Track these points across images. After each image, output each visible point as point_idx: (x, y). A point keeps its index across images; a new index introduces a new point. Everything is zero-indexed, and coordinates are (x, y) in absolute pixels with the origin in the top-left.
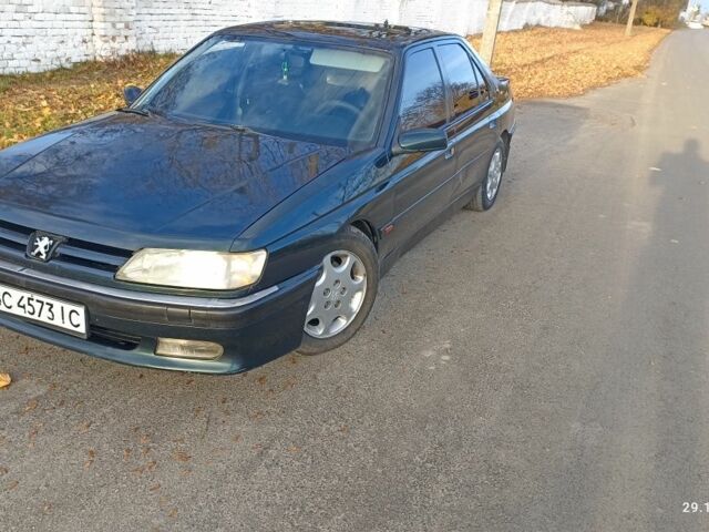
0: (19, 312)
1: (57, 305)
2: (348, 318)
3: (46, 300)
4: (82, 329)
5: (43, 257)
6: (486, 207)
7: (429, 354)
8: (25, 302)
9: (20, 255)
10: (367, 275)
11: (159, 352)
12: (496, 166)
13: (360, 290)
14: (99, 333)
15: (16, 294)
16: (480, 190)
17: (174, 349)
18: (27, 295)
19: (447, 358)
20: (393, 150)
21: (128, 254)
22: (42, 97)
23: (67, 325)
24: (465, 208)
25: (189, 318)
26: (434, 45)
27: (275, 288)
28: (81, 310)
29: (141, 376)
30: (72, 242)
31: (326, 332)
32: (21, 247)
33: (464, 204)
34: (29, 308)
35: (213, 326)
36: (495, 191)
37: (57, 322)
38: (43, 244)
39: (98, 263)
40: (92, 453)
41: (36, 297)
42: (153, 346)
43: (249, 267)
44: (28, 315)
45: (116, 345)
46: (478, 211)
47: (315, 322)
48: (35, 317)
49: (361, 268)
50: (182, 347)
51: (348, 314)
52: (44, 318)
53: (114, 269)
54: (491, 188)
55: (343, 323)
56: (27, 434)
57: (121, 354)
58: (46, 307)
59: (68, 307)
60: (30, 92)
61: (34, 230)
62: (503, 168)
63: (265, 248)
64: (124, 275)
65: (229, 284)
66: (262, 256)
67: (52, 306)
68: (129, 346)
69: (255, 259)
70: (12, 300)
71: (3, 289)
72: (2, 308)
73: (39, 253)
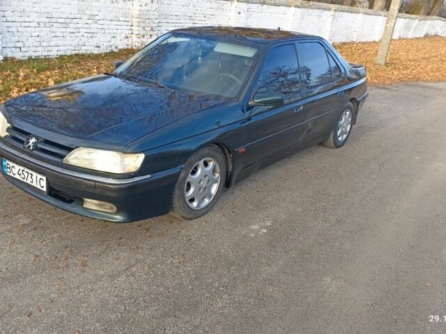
0: (17, 177)
1: (35, 174)
2: (210, 198)
3: (30, 172)
4: (45, 189)
5: (31, 148)
8: (20, 172)
9: (21, 146)
10: (221, 174)
11: (84, 206)
12: (346, 120)
14: (52, 192)
15: (17, 167)
17: (91, 204)
18: (22, 168)
19: (265, 231)
20: (249, 103)
21: (69, 149)
23: (38, 187)
25: (95, 187)
26: (296, 43)
27: (149, 176)
28: (44, 178)
30: (47, 142)
31: (198, 206)
32: (22, 142)
34: (22, 176)
37: (34, 184)
39: (57, 154)
41: (26, 170)
42: (82, 202)
43: (134, 162)
44: (22, 179)
45: (64, 200)
47: (192, 200)
48: (25, 181)
49: (218, 169)
50: (96, 205)
51: (209, 195)
52: (29, 182)
53: (62, 157)
55: (207, 201)
57: (67, 206)
58: (30, 175)
59: (39, 176)
61: (30, 134)
62: (353, 122)
63: (143, 152)
64: (68, 161)
65: (124, 169)
66: (142, 157)
67: (32, 175)
68: (70, 202)
69: (138, 157)
70: (15, 170)
71: (12, 164)
72: (11, 174)
73: (30, 146)
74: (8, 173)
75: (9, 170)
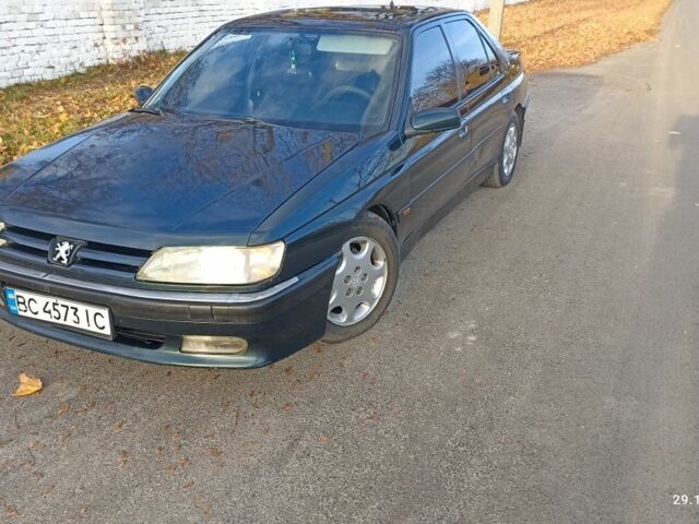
0: (43, 316)
1: (82, 308)
2: (371, 305)
3: (70, 304)
4: (107, 331)
5: (65, 262)
6: (503, 183)
7: (454, 335)
8: (50, 307)
9: (44, 261)
10: (387, 260)
11: (184, 349)
12: (512, 141)
13: (381, 275)
14: (124, 334)
15: (41, 300)
16: (497, 166)
17: (198, 346)
18: (52, 300)
19: (473, 338)
20: (406, 132)
21: (147, 254)
22: (59, 103)
23: (93, 328)
24: (483, 185)
25: (211, 314)
26: (441, 22)
27: (296, 279)
28: (105, 312)
29: (169, 373)
30: (92, 246)
31: (350, 318)
32: (43, 253)
33: (481, 182)
34: (55, 314)
35: (236, 321)
36: (511, 166)
37: (83, 325)
38: (63, 249)
39: (123, 265)
40: (125, 453)
41: (61, 302)
42: (178, 344)
43: (268, 259)
44: (54, 320)
45: (142, 344)
46: (496, 187)
47: (338, 310)
48: (61, 321)
49: (381, 252)
50: (207, 344)
51: (371, 300)
52: (70, 322)
53: (134, 270)
54: (508, 164)
55: (366, 309)
56: (61, 437)
57: (147, 353)
58: (71, 311)
59: (93, 310)
60: (47, 98)
61: (55, 236)
62: (519, 143)
63: (282, 240)
64: (146, 275)
65: (249, 278)
66: (280, 248)
67: (76, 310)
68: (155, 345)
69: (274, 251)
70: (37, 306)
71: (27, 296)
72: (29, 314)
73: (61, 259)
74: (21, 313)
75: (22, 307)
